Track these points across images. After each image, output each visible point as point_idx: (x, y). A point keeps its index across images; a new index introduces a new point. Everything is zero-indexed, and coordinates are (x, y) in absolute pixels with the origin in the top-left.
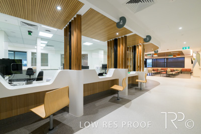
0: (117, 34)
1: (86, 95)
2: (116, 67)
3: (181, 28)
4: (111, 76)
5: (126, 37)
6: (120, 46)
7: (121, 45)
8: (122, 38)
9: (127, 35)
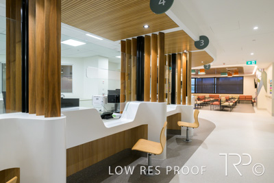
0: (146, 26)
1: (73, 172)
2: (140, 97)
3: (256, 28)
4: (131, 120)
5: (162, 35)
6: (149, 54)
7: (152, 52)
8: (155, 36)
9: (165, 31)
